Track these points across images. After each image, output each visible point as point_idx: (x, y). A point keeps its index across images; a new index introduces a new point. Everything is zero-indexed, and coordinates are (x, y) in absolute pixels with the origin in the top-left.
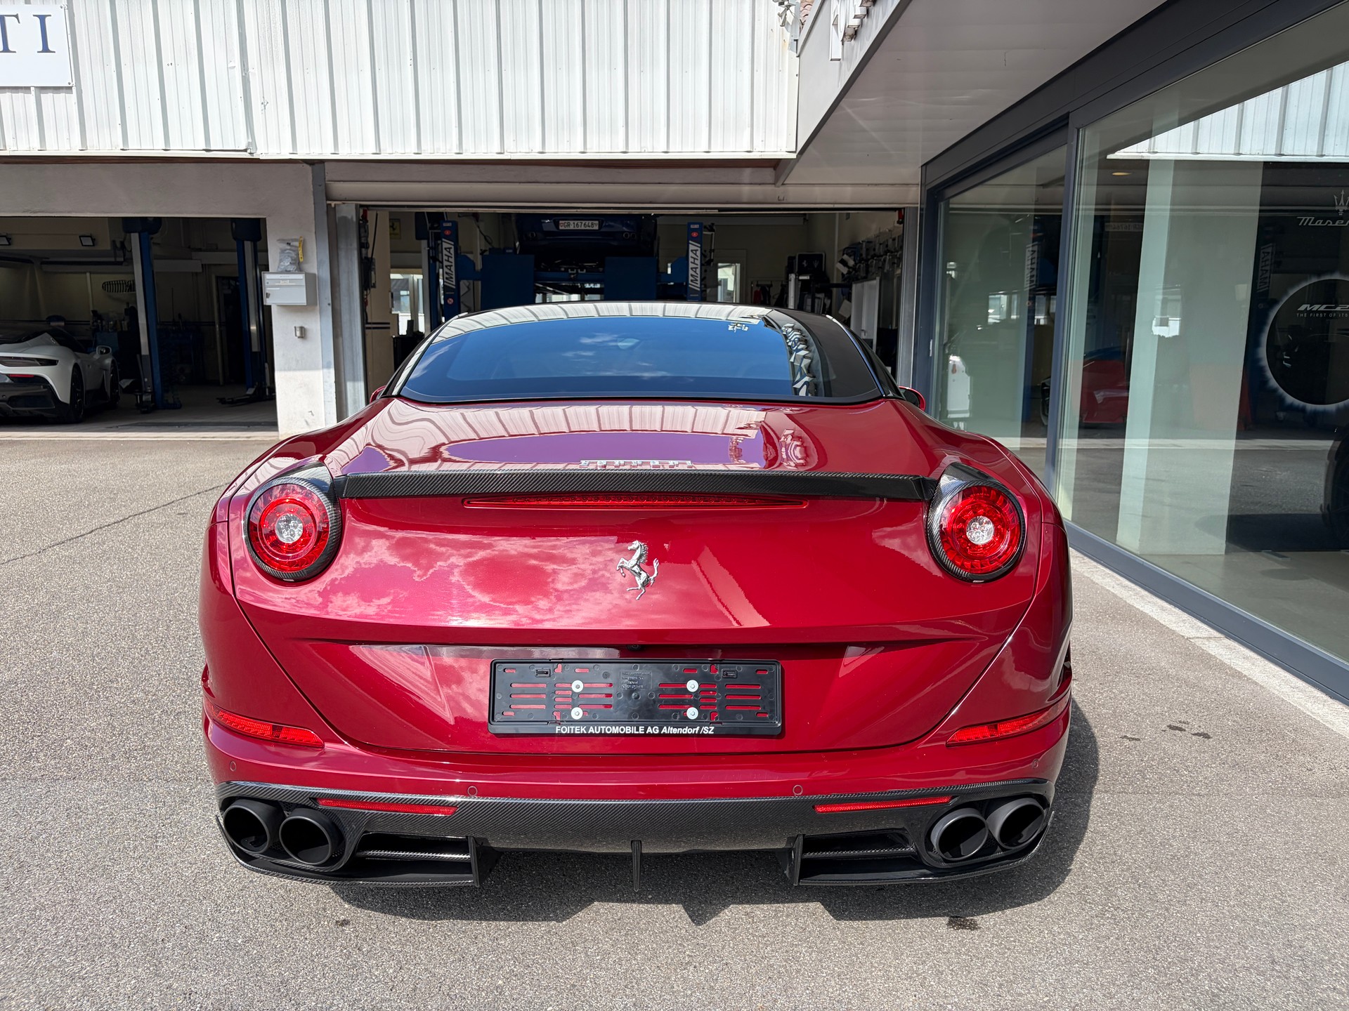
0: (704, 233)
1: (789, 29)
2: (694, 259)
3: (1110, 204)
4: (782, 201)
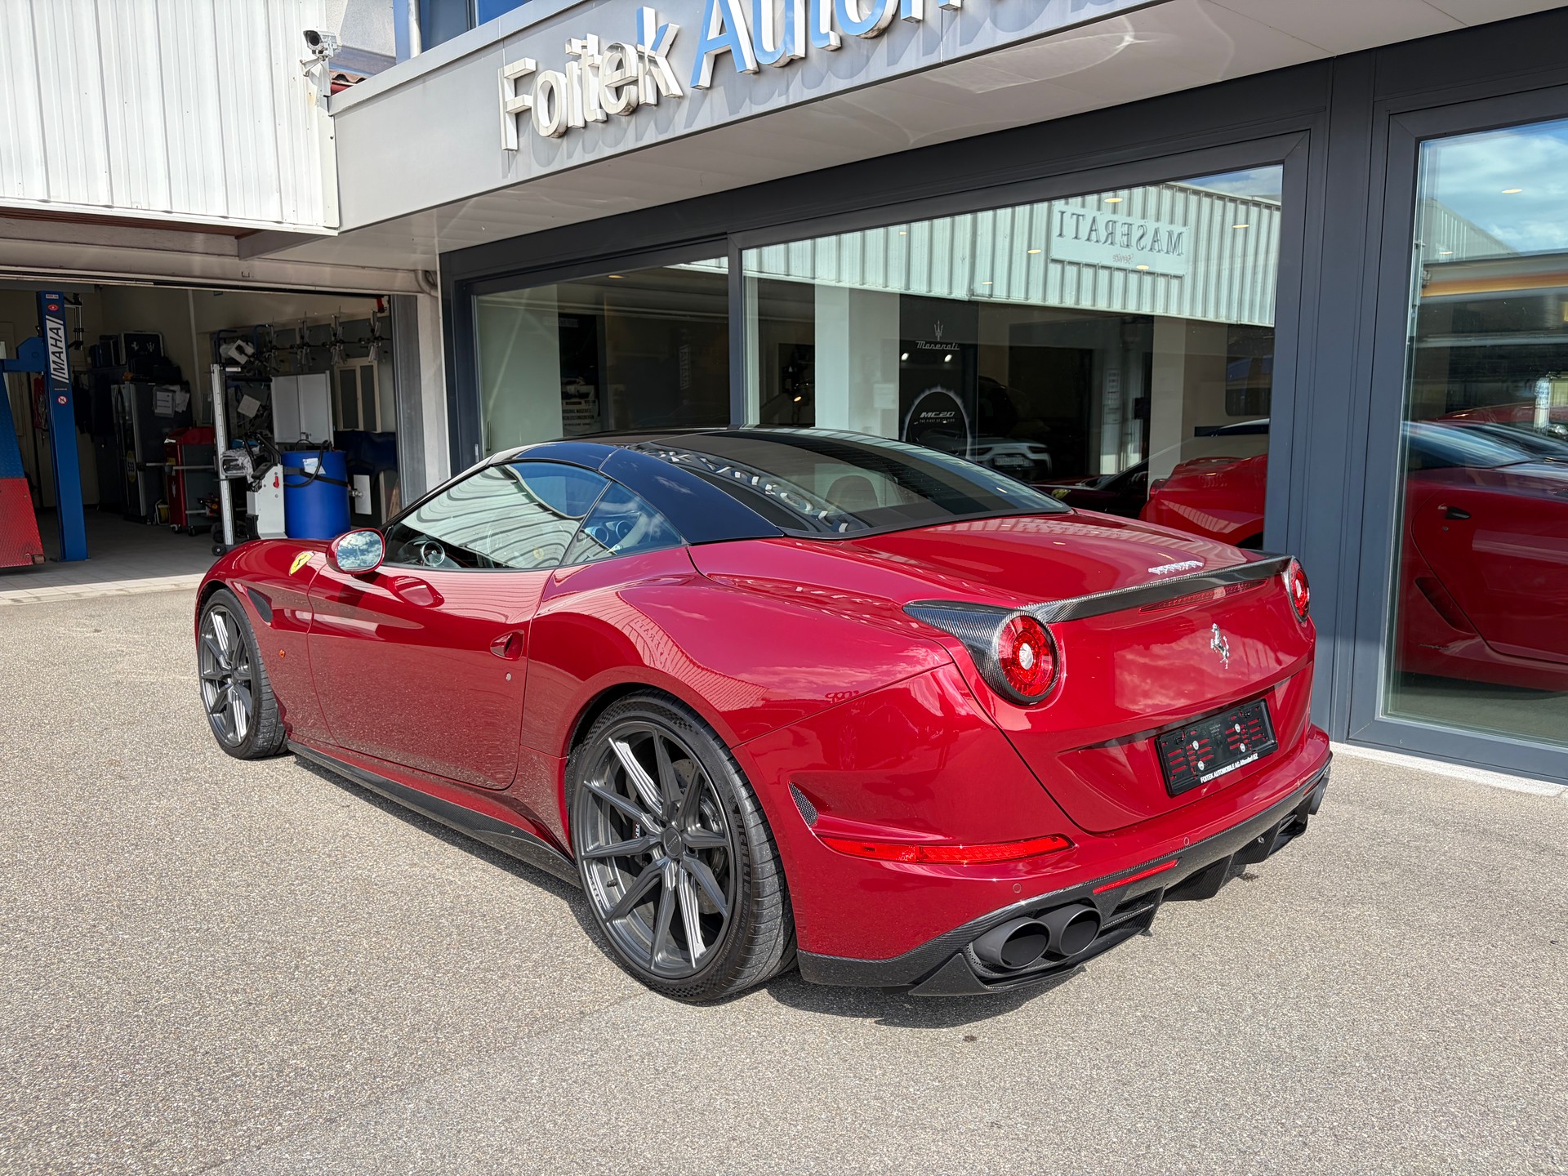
0: (65, 306)
1: (316, 81)
2: (56, 340)
3: (603, 304)
4: (248, 279)
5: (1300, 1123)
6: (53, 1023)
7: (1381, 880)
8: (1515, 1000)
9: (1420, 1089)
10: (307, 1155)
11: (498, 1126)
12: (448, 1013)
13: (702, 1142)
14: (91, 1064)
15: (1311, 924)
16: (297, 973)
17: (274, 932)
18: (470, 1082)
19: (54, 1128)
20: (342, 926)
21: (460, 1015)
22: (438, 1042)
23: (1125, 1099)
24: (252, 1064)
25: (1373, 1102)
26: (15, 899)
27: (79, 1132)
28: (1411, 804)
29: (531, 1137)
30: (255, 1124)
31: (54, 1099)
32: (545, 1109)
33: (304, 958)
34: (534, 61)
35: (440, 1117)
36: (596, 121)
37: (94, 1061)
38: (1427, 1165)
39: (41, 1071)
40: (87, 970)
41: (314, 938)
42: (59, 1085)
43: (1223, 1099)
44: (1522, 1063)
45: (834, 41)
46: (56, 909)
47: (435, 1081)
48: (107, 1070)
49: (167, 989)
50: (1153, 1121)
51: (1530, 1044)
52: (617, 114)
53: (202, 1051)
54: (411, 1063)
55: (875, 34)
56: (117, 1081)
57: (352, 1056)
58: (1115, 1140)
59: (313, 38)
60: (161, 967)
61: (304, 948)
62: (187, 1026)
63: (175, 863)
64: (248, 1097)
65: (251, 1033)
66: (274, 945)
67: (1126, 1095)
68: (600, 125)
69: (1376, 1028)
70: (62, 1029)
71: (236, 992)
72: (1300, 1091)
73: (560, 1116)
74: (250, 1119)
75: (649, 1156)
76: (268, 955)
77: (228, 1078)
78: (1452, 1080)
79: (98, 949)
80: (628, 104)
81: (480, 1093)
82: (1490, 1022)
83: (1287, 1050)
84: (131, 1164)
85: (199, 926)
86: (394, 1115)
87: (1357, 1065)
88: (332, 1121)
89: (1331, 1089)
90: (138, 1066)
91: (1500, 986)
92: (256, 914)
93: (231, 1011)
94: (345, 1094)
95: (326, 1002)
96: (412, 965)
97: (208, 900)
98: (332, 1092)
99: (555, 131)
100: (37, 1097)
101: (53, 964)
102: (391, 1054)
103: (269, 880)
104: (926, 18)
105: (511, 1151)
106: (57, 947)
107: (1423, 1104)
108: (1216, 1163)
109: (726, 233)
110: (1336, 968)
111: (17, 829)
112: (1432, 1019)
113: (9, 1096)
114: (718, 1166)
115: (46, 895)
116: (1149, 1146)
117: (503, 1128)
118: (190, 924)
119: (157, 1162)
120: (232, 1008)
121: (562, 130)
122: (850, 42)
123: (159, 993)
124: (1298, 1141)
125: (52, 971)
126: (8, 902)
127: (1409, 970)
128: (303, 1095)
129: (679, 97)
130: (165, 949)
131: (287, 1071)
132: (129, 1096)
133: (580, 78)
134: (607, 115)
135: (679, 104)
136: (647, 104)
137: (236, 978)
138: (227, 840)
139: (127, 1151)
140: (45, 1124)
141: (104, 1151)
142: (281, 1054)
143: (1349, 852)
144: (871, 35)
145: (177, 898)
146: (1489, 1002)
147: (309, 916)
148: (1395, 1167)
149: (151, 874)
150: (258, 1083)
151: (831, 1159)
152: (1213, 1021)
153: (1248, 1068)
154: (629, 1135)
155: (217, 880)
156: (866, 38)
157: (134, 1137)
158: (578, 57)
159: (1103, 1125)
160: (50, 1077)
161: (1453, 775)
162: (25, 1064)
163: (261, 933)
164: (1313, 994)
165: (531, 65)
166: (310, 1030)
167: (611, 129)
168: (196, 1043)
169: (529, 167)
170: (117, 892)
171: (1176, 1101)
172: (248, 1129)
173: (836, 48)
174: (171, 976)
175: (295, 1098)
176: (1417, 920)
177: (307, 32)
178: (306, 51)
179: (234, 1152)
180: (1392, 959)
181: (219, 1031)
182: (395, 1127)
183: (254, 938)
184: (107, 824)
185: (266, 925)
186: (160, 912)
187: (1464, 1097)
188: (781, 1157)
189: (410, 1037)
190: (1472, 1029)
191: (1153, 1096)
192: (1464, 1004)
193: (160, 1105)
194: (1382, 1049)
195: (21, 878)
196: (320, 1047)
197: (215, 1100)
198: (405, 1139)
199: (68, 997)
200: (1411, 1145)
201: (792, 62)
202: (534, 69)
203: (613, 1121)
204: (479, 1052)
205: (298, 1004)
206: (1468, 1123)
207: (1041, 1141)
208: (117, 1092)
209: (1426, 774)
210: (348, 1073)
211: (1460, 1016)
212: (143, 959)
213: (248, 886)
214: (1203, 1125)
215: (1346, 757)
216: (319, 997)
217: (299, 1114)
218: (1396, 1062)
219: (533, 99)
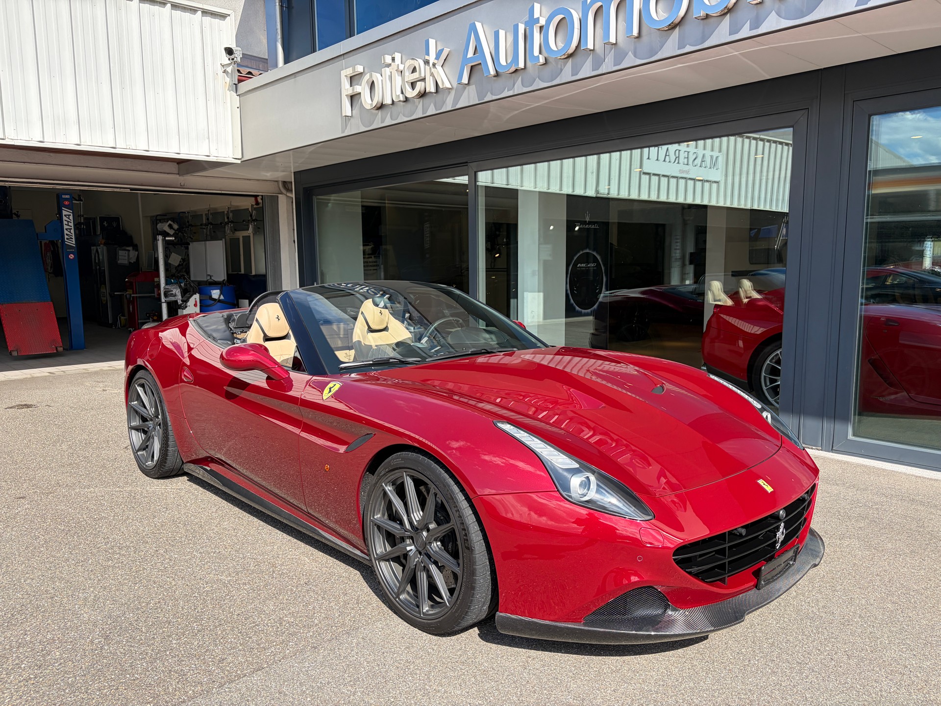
0: (73, 202)
2: (68, 222)
4: (184, 187)
6: (150, 601)
7: (858, 526)
8: (937, 588)
9: (890, 632)
10: (306, 664)
11: (403, 650)
12: (362, 595)
13: (513, 658)
16: (274, 574)
17: (255, 554)
18: (383, 629)
19: (168, 653)
20: (291, 551)
22: (361, 610)
24: (264, 620)
25: (866, 639)
26: (108, 537)
28: (871, 485)
29: (422, 656)
30: (275, 649)
31: (163, 639)
32: (426, 642)
33: (276, 567)
34: (362, 67)
35: (372, 646)
36: (400, 101)
37: (179, 620)
38: (897, 669)
39: (152, 625)
40: (160, 573)
42: (164, 632)
43: (786, 638)
45: (542, 60)
46: (133, 542)
47: (364, 629)
48: (187, 624)
49: (207, 583)
52: (413, 97)
53: (236, 614)
54: (349, 620)
55: (566, 56)
56: (194, 629)
57: (316, 616)
58: (731, 657)
59: (229, 51)
60: (200, 571)
61: (275, 562)
62: (223, 601)
63: (191, 517)
64: (267, 636)
65: (259, 605)
66: (258, 561)
68: (401, 103)
69: (863, 602)
70: (156, 604)
71: (245, 584)
72: (826, 633)
74: (271, 647)
75: (486, 665)
76: (256, 565)
77: (254, 626)
79: (163, 562)
80: (419, 92)
81: (389, 635)
82: (925, 599)
83: (817, 613)
84: (214, 670)
85: (214, 550)
86: (347, 645)
87: (855, 620)
88: (315, 648)
89: (843, 632)
90: (204, 622)
92: (243, 544)
93: (245, 593)
94: (318, 634)
95: (295, 589)
96: (336, 571)
97: (215, 537)
98: (311, 634)
99: (375, 107)
100: (154, 638)
101: (141, 570)
102: (337, 615)
104: (595, 48)
105: (413, 662)
106: (139, 562)
107: (892, 640)
108: (786, 669)
109: (467, 162)
110: (839, 572)
111: (96, 500)
112: (893, 597)
113: (138, 638)
114: (524, 670)
115: (125, 535)
116: (750, 660)
117: (406, 651)
118: (209, 549)
119: (228, 668)
121: (379, 105)
122: (550, 60)
123: (203, 584)
124: (828, 658)
125: (141, 574)
126: (104, 539)
127: (879, 573)
128: (296, 635)
129: (449, 89)
130: (199, 562)
131: (284, 623)
132: (204, 636)
133: (391, 77)
134: (406, 98)
135: (450, 92)
136: (430, 93)
137: (243, 577)
138: (216, 505)
139: (210, 663)
140: (162, 651)
141: (198, 664)
143: (839, 511)
144: (563, 57)
145: (198, 536)
146: (923, 589)
148: (880, 670)
149: (179, 523)
150: (271, 629)
151: (582, 666)
153: (797, 622)
154: (473, 655)
155: (216, 526)
156: (560, 59)
157: (212, 657)
158: (389, 65)
159: (724, 650)
161: (893, 469)
162: (142, 622)
163: (249, 554)
164: (828, 585)
165: (360, 69)
166: (290, 603)
167: (408, 106)
168: (232, 609)
169: (357, 127)
170: (164, 533)
171: (761, 638)
172: (272, 652)
173: (543, 64)
174: (207, 576)
175: (292, 636)
176: (881, 547)
177: (226, 48)
178: (225, 60)
179: (268, 663)
180: (869, 567)
181: (242, 604)
182: (349, 651)
183: (246, 557)
184: (147, 497)
185: (251, 550)
186: (190, 543)
188: (556, 666)
189: (344, 607)
190: (915, 602)
192: (910, 589)
193: (221, 640)
194: (868, 613)
195: (107, 526)
196: (298, 612)
198: (356, 657)
199: (154, 587)
200: (888, 659)
201: (516, 71)
202: (362, 71)
203: (463, 648)
204: (384, 614)
206: (917, 649)
207: (692, 658)
208: (197, 635)
209: (878, 469)
210: (317, 625)
211: (908, 596)
212: (190, 568)
213: (234, 530)
214: (777, 650)
215: (832, 460)
216: (290, 587)
217: (297, 644)
218: (876, 619)
219: (362, 88)
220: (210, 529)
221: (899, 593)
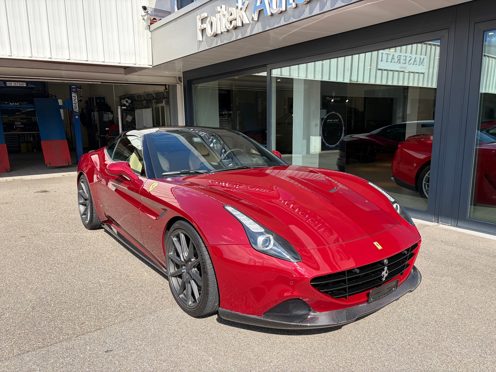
0: (77, 89)
1: (146, 21)
2: (75, 99)
3: (233, 86)
4: (127, 81)
5: (409, 338)
6: (61, 291)
7: (455, 269)
8: (489, 307)
9: (450, 331)
10: (123, 328)
11: (175, 324)
12: (166, 294)
13: (230, 332)
14: (70, 302)
15: (428, 282)
16: (127, 281)
17: (122, 270)
18: (169, 312)
19: (59, 318)
20: (140, 269)
21: (169, 294)
22: (162, 301)
23: (356, 328)
24: (112, 304)
25: (434, 334)
26: (55, 258)
27: (65, 319)
28: (473, 247)
29: (183, 327)
30: (111, 319)
31: (59, 310)
32: (188, 321)
33: (129, 277)
34: (207, 14)
35: (160, 321)
36: (224, 32)
38: (446, 353)
39: (57, 303)
40: (72, 277)
41: (132, 272)
42: (61, 307)
43: (386, 330)
44: (486, 326)
45: (294, 5)
46: (65, 261)
47: (160, 311)
48: (74, 304)
49: (92, 283)
50: (363, 335)
51: (490, 320)
52: (230, 29)
53: (99, 300)
54: (154, 306)
55: (306, 3)
56: (76, 307)
57: (138, 304)
58: (350, 339)
59: (145, 8)
61: (129, 274)
62: (96, 293)
63: (98, 250)
64: (110, 312)
65: (113, 296)
66: (122, 273)
67: (357, 327)
68: (226, 33)
69: (441, 313)
70: (63, 293)
71: (110, 285)
72: (411, 330)
73: (192, 323)
74: (110, 318)
75: (215, 335)
76: (119, 276)
77: (105, 307)
78: (461, 329)
79: (75, 272)
80: (234, 26)
81: (171, 316)
82: (479, 313)
83: (410, 318)
84: (77, 328)
85: (102, 267)
86: (147, 319)
87: (432, 323)
88: (131, 320)
89: (421, 329)
90: (82, 303)
91: (485, 303)
92: (118, 265)
93: (108, 290)
94: (135, 313)
95: (133, 289)
96: (158, 280)
97: (106, 260)
98: (132, 312)
99: (213, 35)
100: (55, 310)
101: (63, 275)
102: (149, 304)
103: (122, 256)
105: (177, 331)
106: (65, 271)
107: (449, 336)
108: (379, 348)
109: (266, 65)
110: (433, 295)
111: (57, 239)
112: (460, 311)
113: (48, 309)
114: (234, 339)
115: (63, 257)
116: (360, 341)
117: (176, 325)
118: (100, 267)
119: (84, 328)
120: (109, 289)
121: (215, 34)
122: (299, 5)
123: (90, 284)
124: (407, 343)
125: (63, 277)
126: (53, 259)
128: (124, 313)
129: (249, 24)
130: (93, 273)
131: (121, 306)
132: (79, 311)
133: (220, 18)
134: (228, 30)
135: (249, 26)
136: (239, 26)
137: (111, 281)
138: (112, 244)
139: (77, 325)
141: (71, 324)
142: (120, 302)
143: (447, 261)
144: (305, 3)
145: (98, 259)
146: (480, 307)
147: (132, 266)
148: (435, 353)
149: (91, 252)
150: (113, 309)
151: (266, 339)
152: (389, 308)
153: (397, 322)
154: (210, 329)
155: (108, 255)
156: (304, 4)
157: (79, 321)
158: (219, 12)
160: (59, 305)
161: (490, 238)
162: (53, 301)
163: (118, 270)
164: (423, 302)
165: (206, 15)
166: (128, 296)
167: (229, 34)
168: (98, 298)
169: (204, 47)
172: (109, 320)
173: (295, 7)
174: (94, 280)
175: (122, 313)
177: (143, 6)
178: (143, 12)
179: (105, 326)
180: (452, 293)
181: (105, 295)
182: (147, 323)
183: (117, 271)
184: (81, 239)
185: (120, 268)
187: (463, 334)
188: (252, 338)
189: (154, 300)
190: (472, 315)
191: (365, 328)
192: (472, 307)
193: (87, 313)
194: (441, 319)
195: (57, 252)
196: (130, 301)
197: (101, 313)
198: (150, 326)
200: (442, 347)
201: (281, 12)
202: (207, 16)
203: (206, 325)
205: (126, 289)
206: (463, 342)
207: (328, 338)
208: (76, 309)
209: (481, 238)
210: (137, 308)
211: (469, 311)
212: (87, 275)
213: (117, 257)
214: (378, 337)
215: (455, 231)
216: (132, 288)
217: (123, 317)
218: (444, 323)
219: (207, 25)
220: (105, 256)
221: (465, 309)
